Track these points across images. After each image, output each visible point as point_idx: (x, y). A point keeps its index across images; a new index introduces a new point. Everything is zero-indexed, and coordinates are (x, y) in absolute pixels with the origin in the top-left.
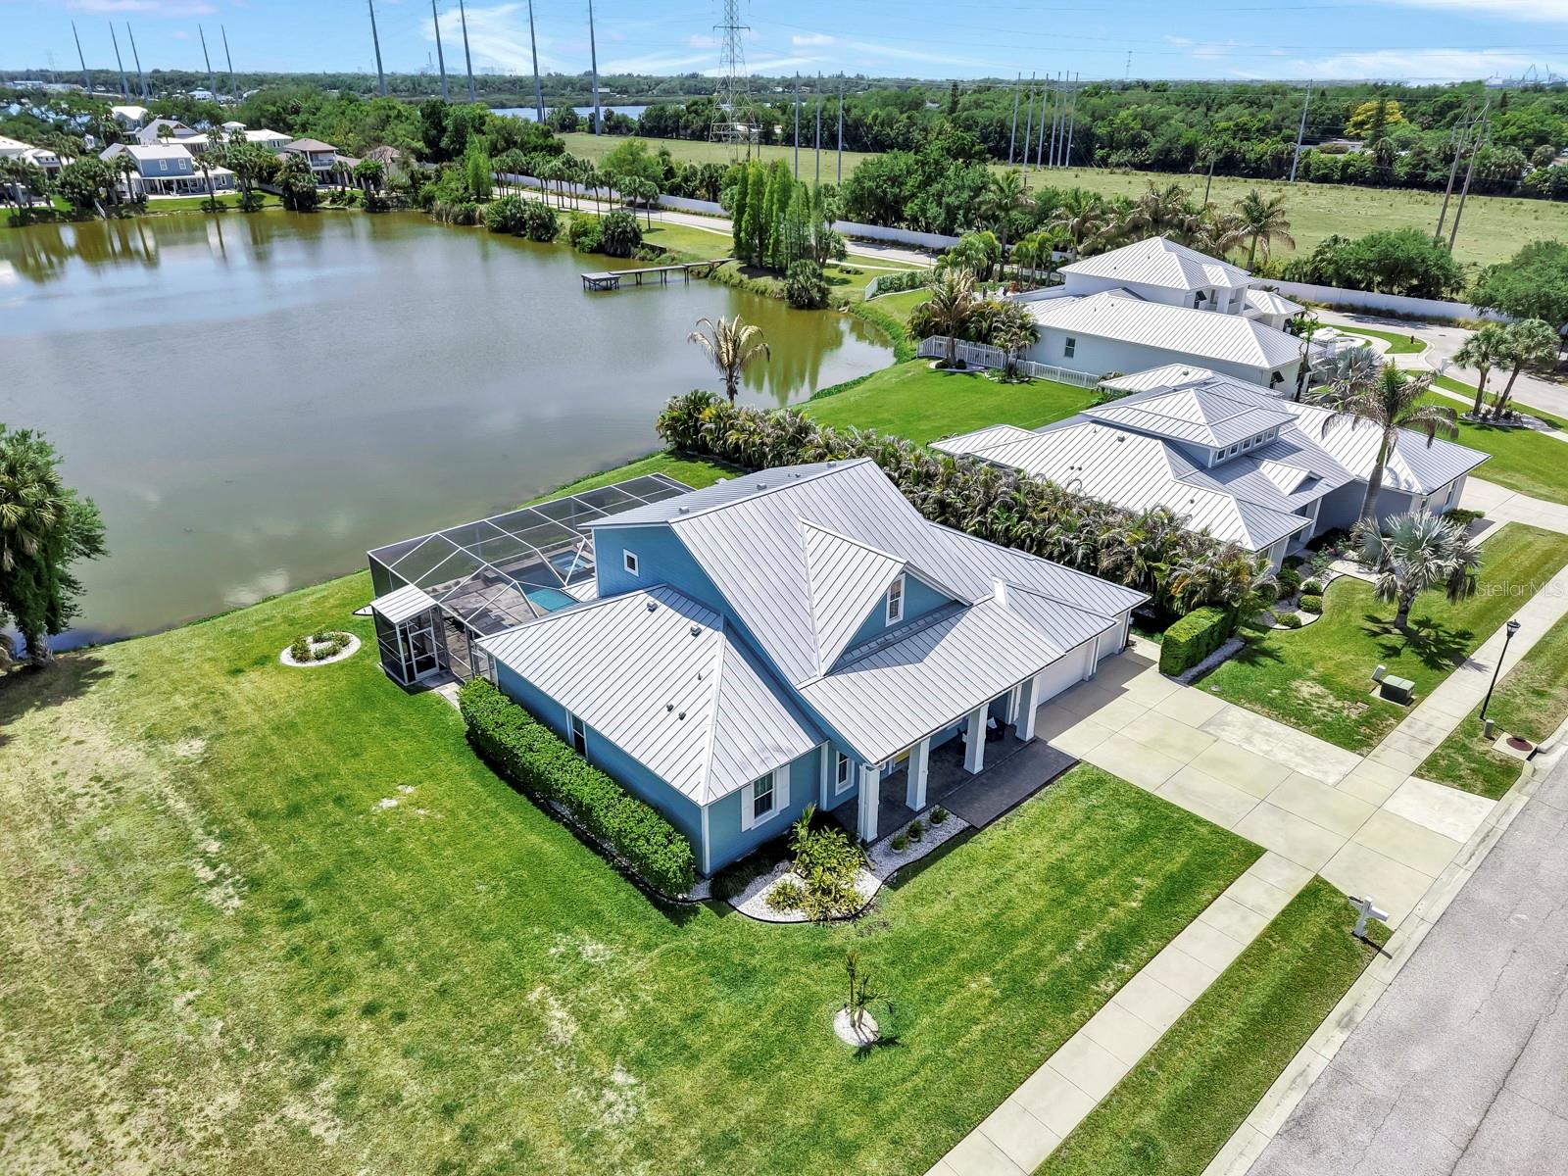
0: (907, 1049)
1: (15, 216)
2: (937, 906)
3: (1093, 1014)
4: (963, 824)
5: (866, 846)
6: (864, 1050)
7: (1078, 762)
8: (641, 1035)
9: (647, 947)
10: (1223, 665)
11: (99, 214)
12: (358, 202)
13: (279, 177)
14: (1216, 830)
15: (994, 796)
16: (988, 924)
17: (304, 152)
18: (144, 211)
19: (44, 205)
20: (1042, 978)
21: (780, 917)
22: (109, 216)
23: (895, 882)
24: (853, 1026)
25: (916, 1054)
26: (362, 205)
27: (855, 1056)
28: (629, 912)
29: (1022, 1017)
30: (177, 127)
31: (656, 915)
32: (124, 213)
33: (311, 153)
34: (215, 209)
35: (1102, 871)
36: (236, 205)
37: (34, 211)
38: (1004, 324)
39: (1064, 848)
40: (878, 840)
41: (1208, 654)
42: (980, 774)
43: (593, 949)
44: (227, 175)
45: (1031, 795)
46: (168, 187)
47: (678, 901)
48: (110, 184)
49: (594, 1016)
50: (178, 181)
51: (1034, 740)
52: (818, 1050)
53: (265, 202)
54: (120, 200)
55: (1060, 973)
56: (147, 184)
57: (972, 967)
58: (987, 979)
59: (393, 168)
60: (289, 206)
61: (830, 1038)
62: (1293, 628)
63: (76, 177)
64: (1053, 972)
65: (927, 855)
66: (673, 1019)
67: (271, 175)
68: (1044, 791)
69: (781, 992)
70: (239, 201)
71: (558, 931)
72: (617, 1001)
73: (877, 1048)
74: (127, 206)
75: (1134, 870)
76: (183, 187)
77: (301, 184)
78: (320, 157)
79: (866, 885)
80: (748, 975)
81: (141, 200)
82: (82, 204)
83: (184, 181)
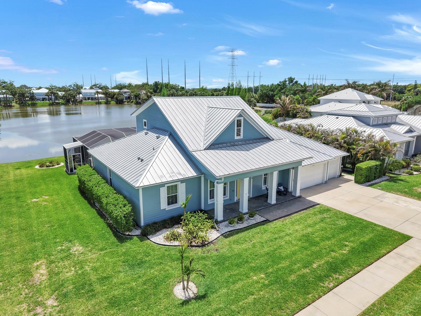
0: (209, 303)
1: (50, 103)
2: (244, 246)
3: (320, 297)
4: (263, 219)
5: (217, 222)
6: (186, 302)
7: (319, 204)
8: (74, 283)
9: (101, 250)
10: (382, 182)
11: (70, 104)
12: (133, 103)
13: (115, 96)
14: (385, 228)
15: (280, 211)
16: (268, 254)
17: (123, 92)
18: (81, 103)
19: (58, 102)
20: (293, 277)
21: (167, 244)
22: (73, 104)
23: (226, 235)
24: (184, 289)
25: (214, 306)
26: (135, 103)
27: (181, 304)
28: (102, 237)
29: (279, 294)
30: (95, 88)
31: (113, 239)
32: (76, 104)
33: (124, 92)
34: (99, 103)
35: (328, 239)
36: (104, 103)
37: (55, 103)
38: (300, 111)
39: (310, 230)
40: (224, 221)
41: (375, 179)
42: (274, 205)
43: (77, 248)
44: (103, 97)
45: (296, 212)
46: (89, 99)
47: (125, 235)
48: (74, 97)
49: (58, 274)
50: (91, 98)
51: (300, 197)
52: (160, 299)
53: (111, 102)
54: (76, 101)
55: (303, 276)
56: (84, 98)
57: (255, 270)
58: (262, 276)
59: (143, 95)
60: (117, 103)
61: (169, 294)
62: (410, 175)
63: (66, 95)
64: (298, 275)
65: (245, 228)
66: (93, 278)
67: (113, 96)
68: (302, 212)
69: (154, 272)
70: (105, 102)
71: (66, 241)
72: (73, 269)
73: (193, 301)
74: (78, 102)
75: (345, 239)
76: (92, 99)
77: (120, 98)
78: (127, 93)
79: (213, 235)
80: (141, 264)
81: (81, 101)
82: (67, 102)
83: (93, 98)
